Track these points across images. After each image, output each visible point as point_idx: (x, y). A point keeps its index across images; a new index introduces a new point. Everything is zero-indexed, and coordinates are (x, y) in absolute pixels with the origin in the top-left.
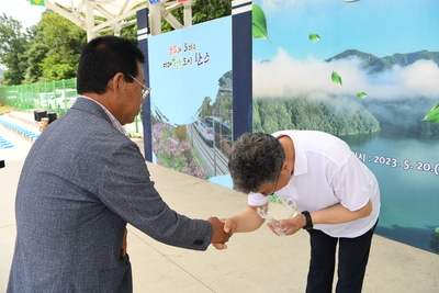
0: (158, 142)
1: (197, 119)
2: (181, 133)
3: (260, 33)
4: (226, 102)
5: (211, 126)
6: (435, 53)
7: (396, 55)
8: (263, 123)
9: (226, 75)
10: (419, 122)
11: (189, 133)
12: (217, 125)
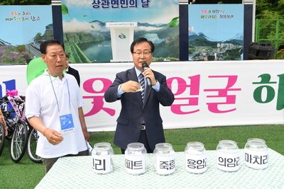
1: (33, 42)
2: (21, 49)
3: (65, 13)
4: (50, 34)
8: (68, 40)
11: (27, 48)
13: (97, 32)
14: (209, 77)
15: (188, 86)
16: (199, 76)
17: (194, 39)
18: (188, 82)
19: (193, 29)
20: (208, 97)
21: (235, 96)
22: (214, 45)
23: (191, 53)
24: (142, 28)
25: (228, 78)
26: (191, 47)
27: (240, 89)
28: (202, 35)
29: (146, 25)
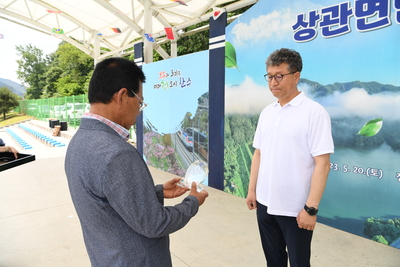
0: (148, 147)
1: (180, 130)
2: (167, 140)
3: (231, 64)
4: (204, 116)
5: (191, 135)
6: (365, 83)
7: (336, 84)
8: (232, 134)
9: (204, 96)
10: (354, 136)
11: (173, 140)
12: (196, 135)
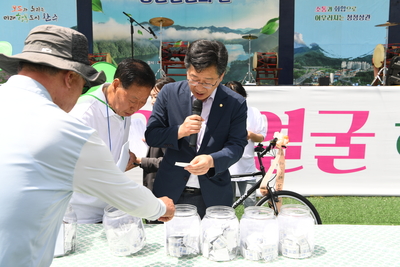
3: (97, 9)
13: (146, 40)
14: (321, 112)
15: (285, 127)
16: (303, 110)
17: (302, 54)
18: (285, 120)
19: (302, 37)
20: (317, 145)
21: (364, 146)
22: (335, 64)
23: (297, 77)
24: (218, 35)
25: (351, 115)
26: (297, 67)
27: (373, 135)
28: (316, 47)
29: (226, 30)
